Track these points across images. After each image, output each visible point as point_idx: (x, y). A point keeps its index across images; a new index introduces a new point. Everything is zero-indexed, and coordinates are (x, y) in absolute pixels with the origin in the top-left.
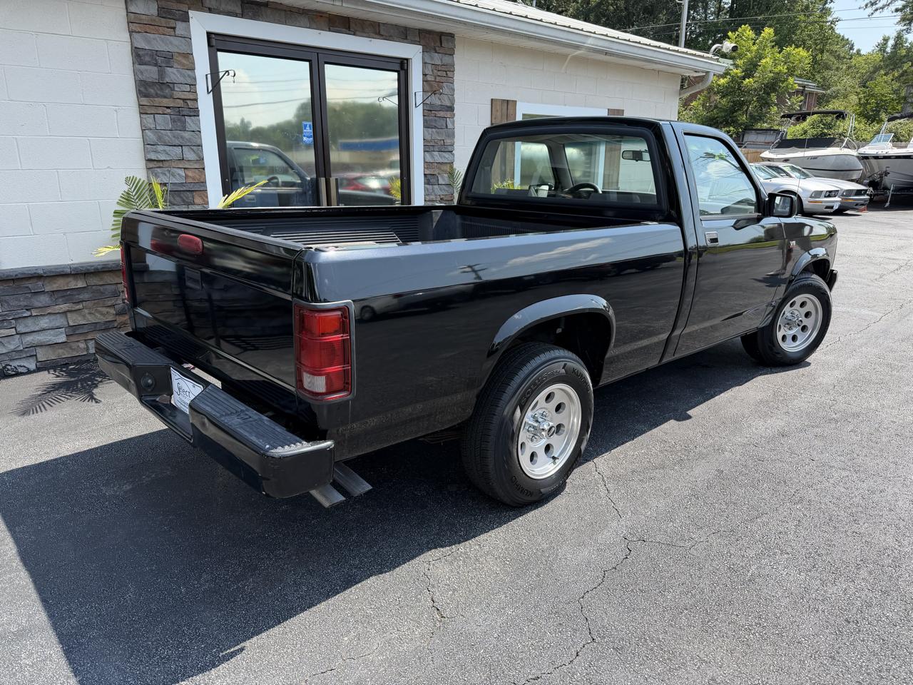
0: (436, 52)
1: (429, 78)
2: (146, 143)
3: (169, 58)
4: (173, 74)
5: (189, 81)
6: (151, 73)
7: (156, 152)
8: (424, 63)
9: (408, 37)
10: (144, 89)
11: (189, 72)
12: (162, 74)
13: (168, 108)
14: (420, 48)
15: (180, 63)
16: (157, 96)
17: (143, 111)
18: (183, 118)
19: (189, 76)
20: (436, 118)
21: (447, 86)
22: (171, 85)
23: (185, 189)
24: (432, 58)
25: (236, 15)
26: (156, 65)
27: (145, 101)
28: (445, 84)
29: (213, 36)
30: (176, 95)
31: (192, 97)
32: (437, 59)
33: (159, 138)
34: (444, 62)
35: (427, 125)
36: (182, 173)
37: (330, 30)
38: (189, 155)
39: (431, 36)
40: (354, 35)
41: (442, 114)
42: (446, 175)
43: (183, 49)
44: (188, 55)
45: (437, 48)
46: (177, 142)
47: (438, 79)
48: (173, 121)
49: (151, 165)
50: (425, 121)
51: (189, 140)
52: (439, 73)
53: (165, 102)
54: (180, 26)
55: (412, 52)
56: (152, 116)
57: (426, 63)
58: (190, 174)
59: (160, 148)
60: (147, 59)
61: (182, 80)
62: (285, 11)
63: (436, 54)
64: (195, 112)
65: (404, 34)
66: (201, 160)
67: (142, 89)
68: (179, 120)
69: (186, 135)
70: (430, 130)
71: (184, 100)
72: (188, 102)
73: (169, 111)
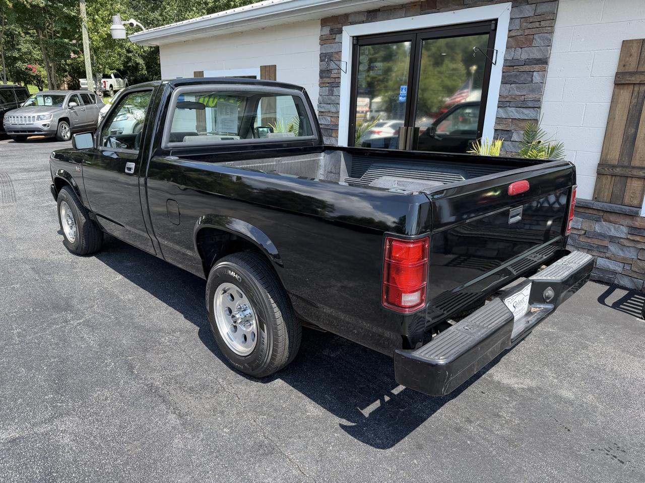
0: (528, 4)
1: (514, 33)
2: (319, 102)
3: (331, 56)
4: (332, 65)
5: (338, 67)
6: (324, 65)
7: (321, 107)
8: (511, 19)
10: (322, 74)
11: (339, 62)
12: (328, 65)
13: (328, 83)
14: (509, 4)
15: (335, 58)
16: (326, 77)
18: (332, 88)
19: (338, 65)
20: (518, 73)
21: (539, 38)
22: (331, 71)
23: (329, 128)
24: (521, 12)
25: (363, 22)
27: (321, 81)
28: (536, 37)
30: (332, 76)
31: (337, 76)
32: (528, 11)
33: (323, 100)
34: (539, 11)
35: (505, 81)
36: (329, 119)
37: (421, 15)
38: (333, 109)
40: (439, 12)
41: (527, 68)
42: (522, 132)
43: (338, 50)
44: (339, 53)
46: (329, 102)
47: (527, 32)
48: (329, 90)
49: (319, 114)
50: (503, 77)
51: (333, 101)
52: (530, 26)
53: (327, 80)
54: (338, 36)
56: (322, 88)
57: (513, 19)
58: (333, 120)
59: (322, 105)
60: (324, 58)
61: (335, 67)
62: (391, 10)
63: (528, 6)
64: (338, 85)
66: (338, 112)
68: (331, 90)
69: (333, 98)
70: (508, 86)
71: (335, 78)
73: (328, 85)
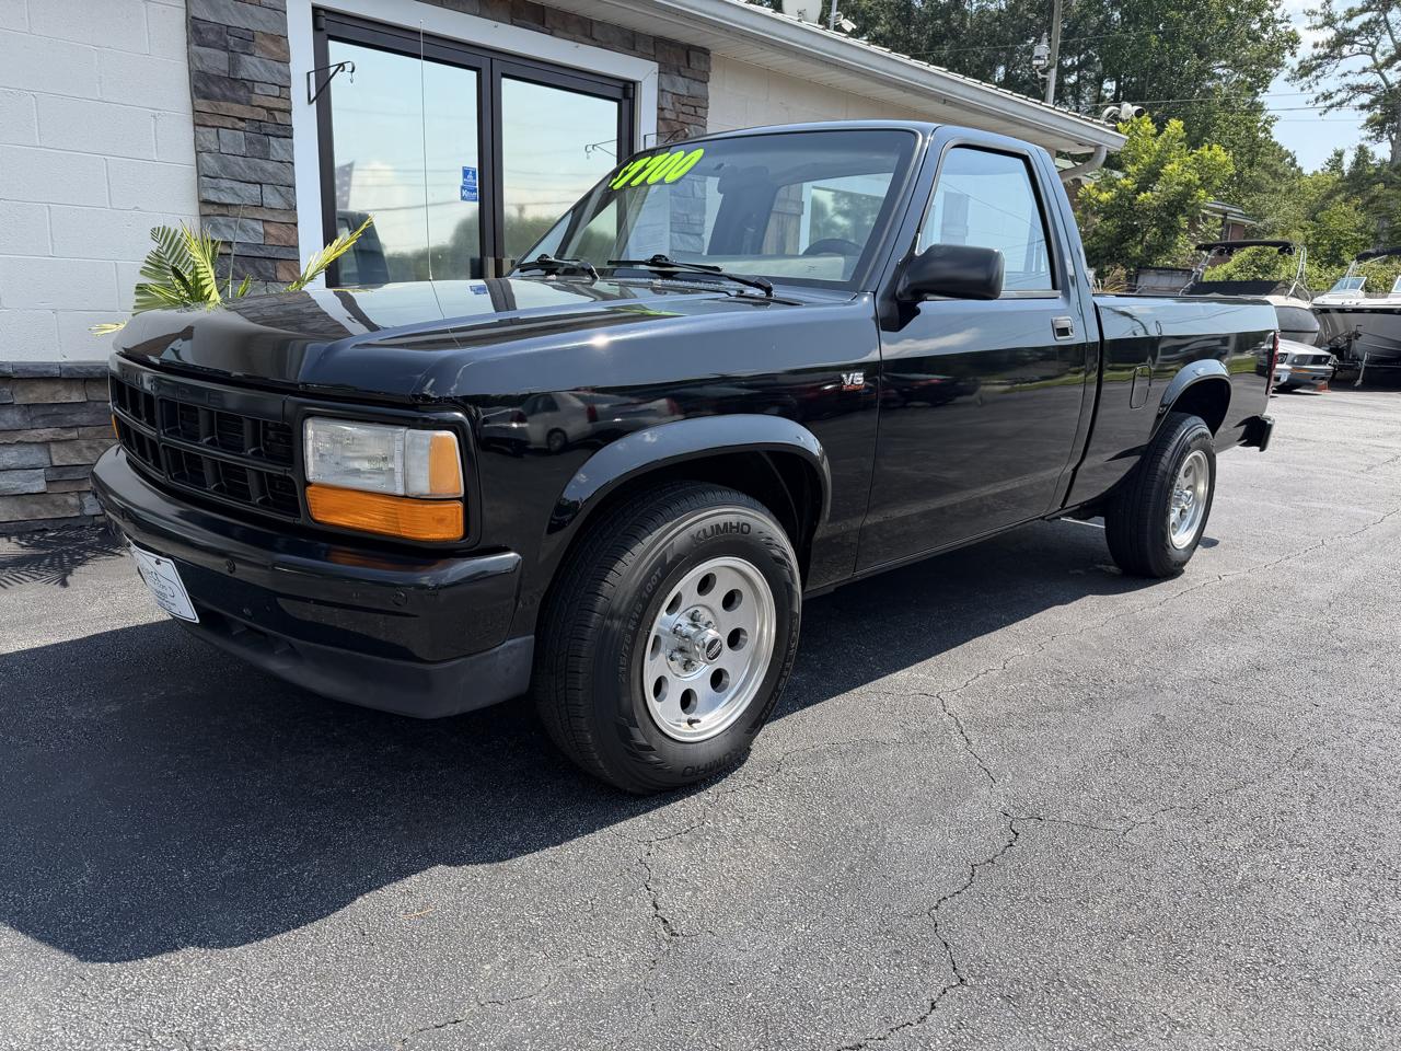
0: (680, 75)
1: (668, 114)
2: (202, 173)
3: (247, 40)
4: (252, 67)
5: (279, 80)
6: (217, 61)
7: (217, 189)
8: (661, 91)
9: (637, 47)
10: (203, 85)
11: (280, 66)
12: (234, 64)
13: (242, 119)
14: (655, 66)
15: (263, 48)
16: (225, 98)
17: (199, 121)
18: (266, 138)
19: (280, 72)
21: (696, 131)
22: (248, 84)
23: (262, 254)
24: (673, 84)
26: (225, 48)
27: (203, 105)
28: (692, 127)
29: (323, 13)
30: (257, 100)
31: (282, 106)
32: (681, 85)
33: (224, 167)
34: (692, 92)
36: (259, 227)
37: (512, 24)
38: (273, 199)
39: (672, 49)
40: (551, 34)
43: (275, 30)
44: (280, 39)
45: (682, 69)
46: (254, 177)
47: (682, 118)
48: (250, 142)
49: (208, 210)
51: (274, 175)
52: (684, 109)
53: (238, 109)
55: (643, 72)
56: (215, 130)
57: (663, 90)
58: (272, 230)
59: (225, 184)
60: (211, 37)
61: (266, 76)
63: (681, 79)
64: (286, 132)
65: (630, 41)
66: (292, 209)
67: (200, 85)
68: (259, 141)
69: (269, 166)
71: (269, 110)
72: (276, 113)
73: (242, 124)
